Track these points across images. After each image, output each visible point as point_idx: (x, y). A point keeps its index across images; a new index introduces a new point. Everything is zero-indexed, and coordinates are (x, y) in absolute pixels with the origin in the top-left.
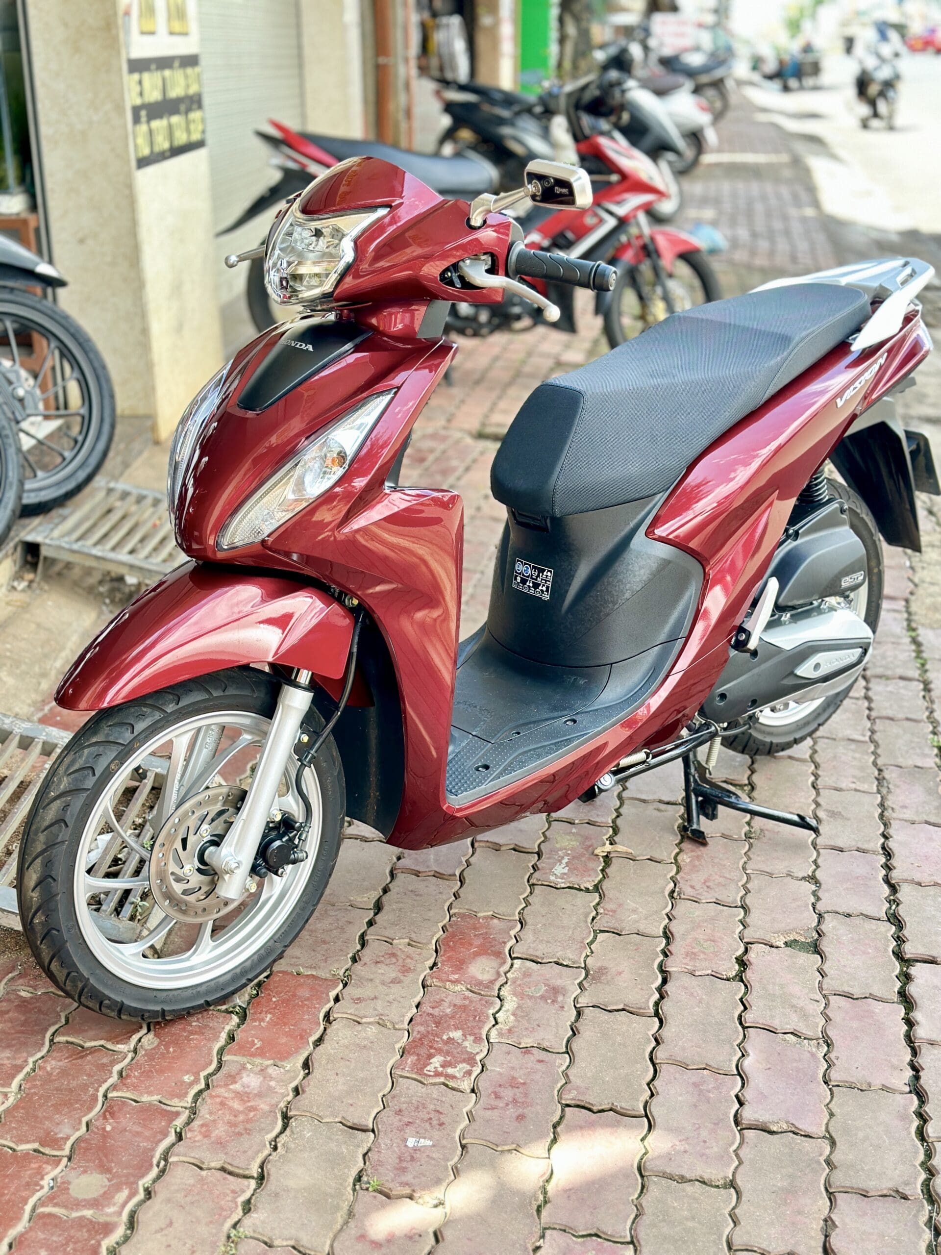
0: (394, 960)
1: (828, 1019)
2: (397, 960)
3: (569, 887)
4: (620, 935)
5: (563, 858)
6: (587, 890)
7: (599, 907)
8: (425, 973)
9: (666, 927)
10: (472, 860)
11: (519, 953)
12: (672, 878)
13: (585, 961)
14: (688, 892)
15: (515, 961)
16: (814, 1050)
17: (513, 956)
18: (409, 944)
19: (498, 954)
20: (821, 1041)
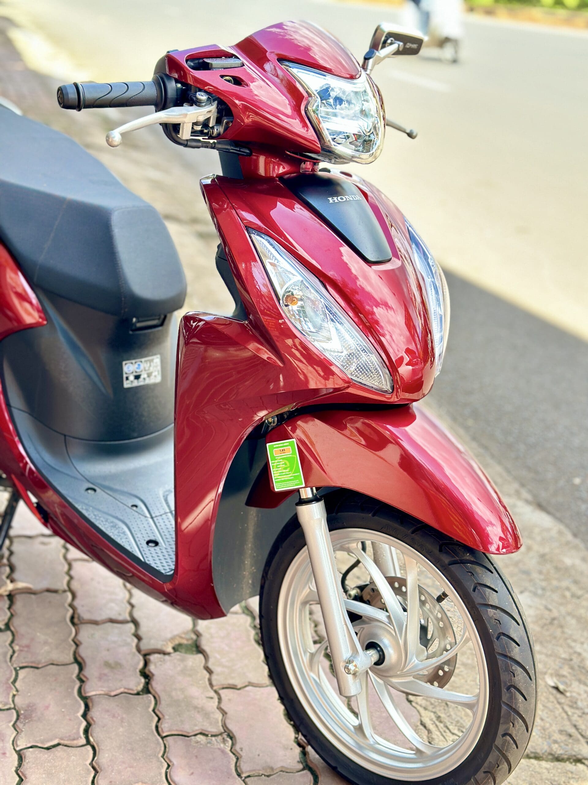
1: (224, 713)
16: (222, 745)
20: (225, 736)
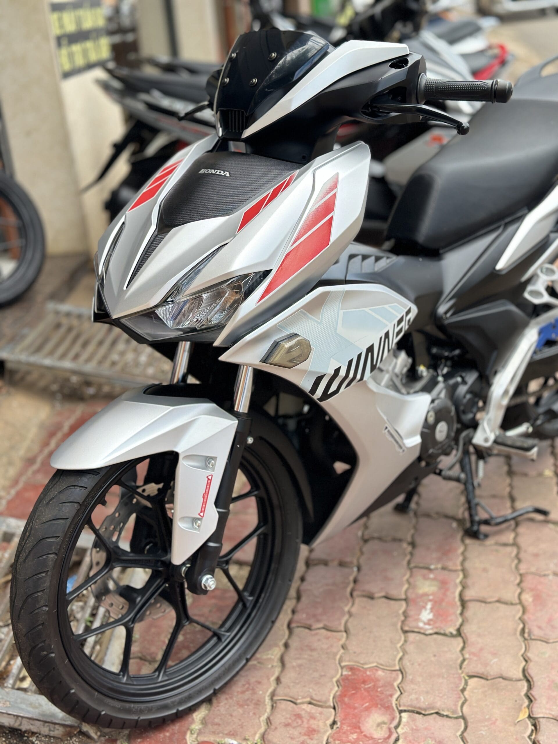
0: (299, 721)
2: (303, 722)
3: (436, 633)
4: (487, 680)
5: (426, 604)
6: (452, 635)
7: (464, 652)
8: (328, 734)
9: (524, 671)
10: (354, 610)
11: (405, 706)
12: (520, 619)
13: (462, 712)
14: (537, 632)
15: (404, 715)
17: (401, 708)
18: (310, 703)
19: (388, 708)
